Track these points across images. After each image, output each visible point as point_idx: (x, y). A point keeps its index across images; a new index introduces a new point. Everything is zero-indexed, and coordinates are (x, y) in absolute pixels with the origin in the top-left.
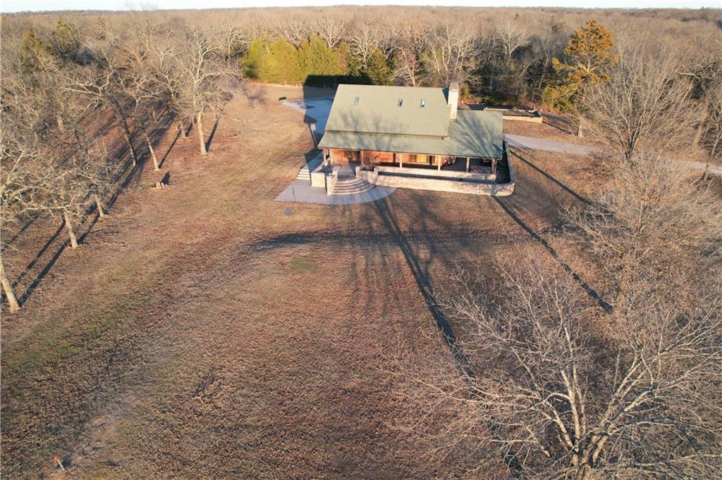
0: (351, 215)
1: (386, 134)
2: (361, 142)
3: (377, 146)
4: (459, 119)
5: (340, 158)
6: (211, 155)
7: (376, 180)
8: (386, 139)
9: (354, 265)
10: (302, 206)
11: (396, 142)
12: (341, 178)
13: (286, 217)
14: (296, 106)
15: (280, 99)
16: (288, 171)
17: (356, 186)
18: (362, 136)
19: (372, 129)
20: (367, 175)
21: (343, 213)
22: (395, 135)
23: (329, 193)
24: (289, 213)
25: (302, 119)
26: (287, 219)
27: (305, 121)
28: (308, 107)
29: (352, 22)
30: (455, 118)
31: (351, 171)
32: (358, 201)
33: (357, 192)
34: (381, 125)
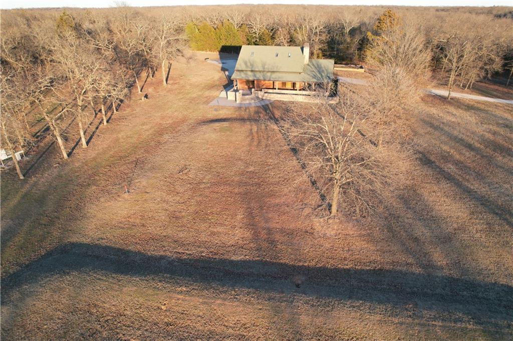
0: (249, 111)
1: (268, 72)
2: (255, 76)
3: (264, 78)
4: (310, 64)
5: (243, 86)
6: (169, 86)
7: (263, 96)
8: (269, 74)
9: (251, 130)
10: (223, 108)
11: (274, 76)
12: (243, 95)
13: (215, 112)
14: (216, 63)
15: (206, 59)
16: (214, 93)
17: (252, 99)
18: (255, 73)
19: (261, 69)
20: (258, 94)
21: (245, 110)
22: (273, 72)
23: (238, 102)
24: (216, 110)
25: (220, 69)
26: (215, 113)
27: (222, 70)
28: (223, 63)
29: (250, 14)
30: (307, 63)
31: (249, 92)
32: (253, 105)
33: (253, 101)
34: (266, 67)
